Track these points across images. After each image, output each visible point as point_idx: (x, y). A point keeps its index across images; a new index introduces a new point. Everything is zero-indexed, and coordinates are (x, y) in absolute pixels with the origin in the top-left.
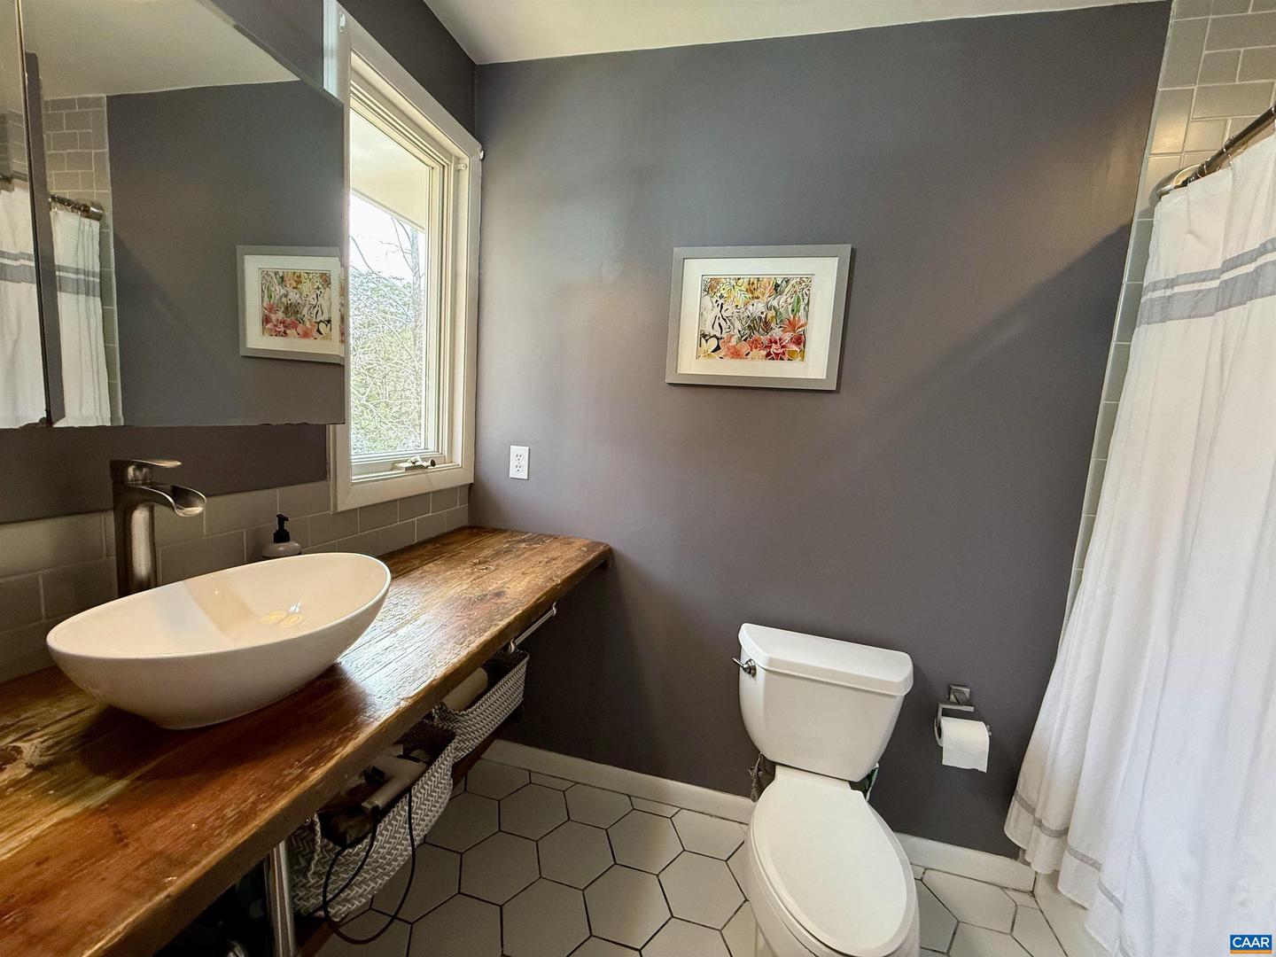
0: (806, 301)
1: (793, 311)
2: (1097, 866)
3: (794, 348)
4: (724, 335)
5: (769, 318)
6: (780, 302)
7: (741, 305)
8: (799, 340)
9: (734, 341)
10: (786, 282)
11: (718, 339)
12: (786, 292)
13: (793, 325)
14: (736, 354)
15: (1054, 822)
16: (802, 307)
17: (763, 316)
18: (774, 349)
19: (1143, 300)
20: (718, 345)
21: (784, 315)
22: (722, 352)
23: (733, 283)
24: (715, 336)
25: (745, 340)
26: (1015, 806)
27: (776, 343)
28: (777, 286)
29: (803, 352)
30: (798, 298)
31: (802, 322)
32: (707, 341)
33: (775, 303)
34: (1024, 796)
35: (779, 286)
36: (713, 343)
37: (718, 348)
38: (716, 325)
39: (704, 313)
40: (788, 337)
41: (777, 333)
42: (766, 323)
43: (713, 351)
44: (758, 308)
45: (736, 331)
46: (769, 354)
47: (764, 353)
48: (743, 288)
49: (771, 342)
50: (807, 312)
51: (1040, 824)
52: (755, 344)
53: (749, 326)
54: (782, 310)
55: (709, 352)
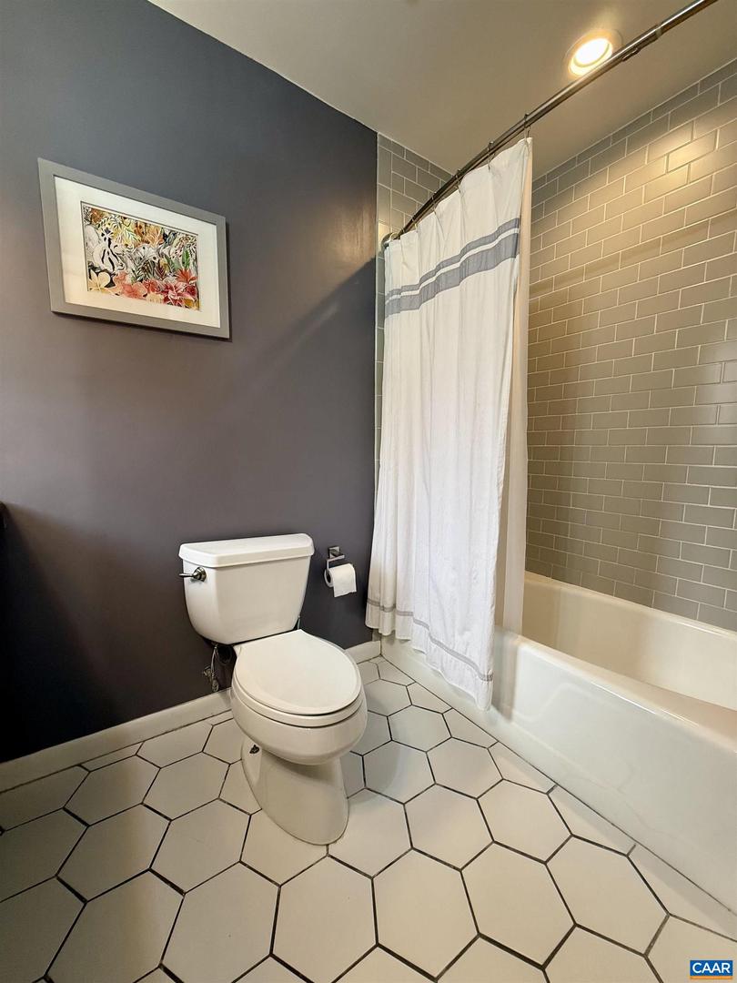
0: (194, 257)
1: (183, 263)
2: (410, 614)
3: (190, 297)
4: (116, 272)
5: (162, 264)
6: (171, 251)
7: (131, 245)
8: (193, 291)
9: (129, 279)
10: (174, 235)
11: (110, 274)
12: (175, 244)
13: (185, 276)
14: (133, 293)
15: (389, 604)
16: (191, 261)
17: (156, 261)
18: (171, 294)
19: (387, 302)
20: (111, 280)
21: (176, 265)
22: (118, 288)
23: (119, 220)
24: (105, 270)
25: (141, 281)
26: (369, 606)
27: (171, 288)
28: (165, 236)
29: (197, 302)
30: (187, 253)
31: (194, 275)
32: (97, 274)
33: (165, 251)
34: (373, 599)
35: (167, 236)
36: (106, 278)
37: (111, 284)
38: (106, 259)
39: (90, 244)
40: (182, 286)
41: (171, 280)
42: (161, 270)
43: (106, 286)
44: (149, 252)
45: (129, 270)
46: (166, 299)
47: (162, 297)
48: (130, 228)
49: (167, 288)
50: (197, 268)
51: (383, 609)
52: (152, 287)
53: (143, 268)
54: (173, 260)
55: (103, 286)
